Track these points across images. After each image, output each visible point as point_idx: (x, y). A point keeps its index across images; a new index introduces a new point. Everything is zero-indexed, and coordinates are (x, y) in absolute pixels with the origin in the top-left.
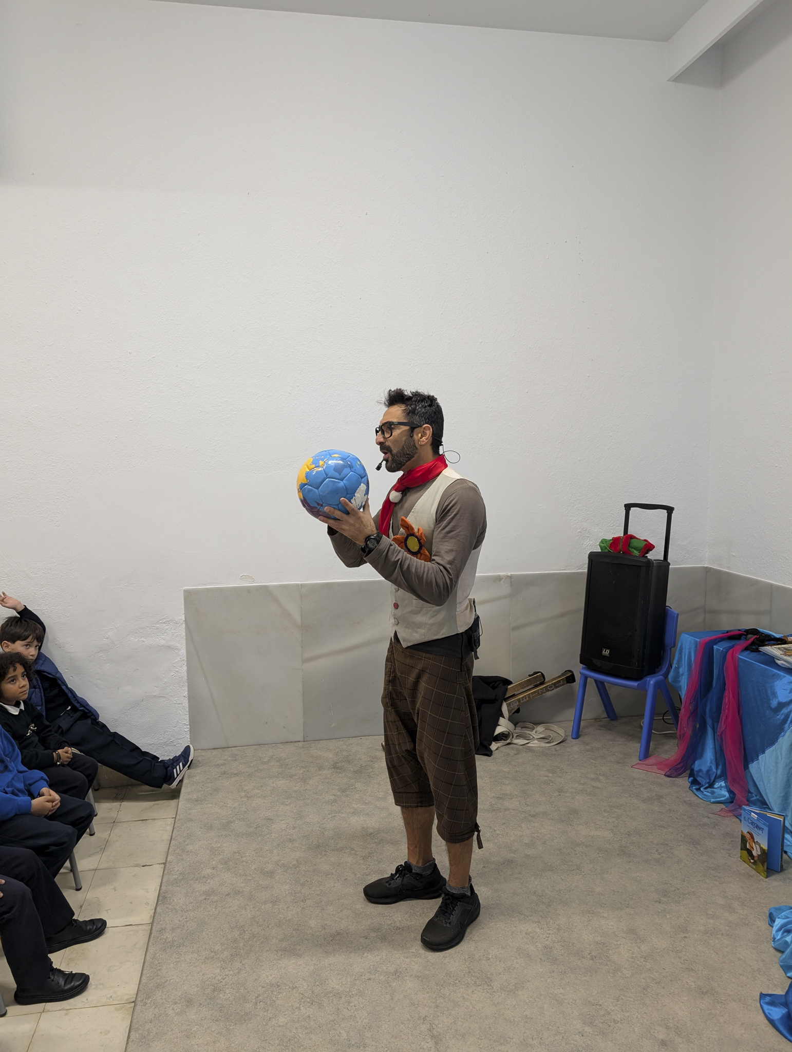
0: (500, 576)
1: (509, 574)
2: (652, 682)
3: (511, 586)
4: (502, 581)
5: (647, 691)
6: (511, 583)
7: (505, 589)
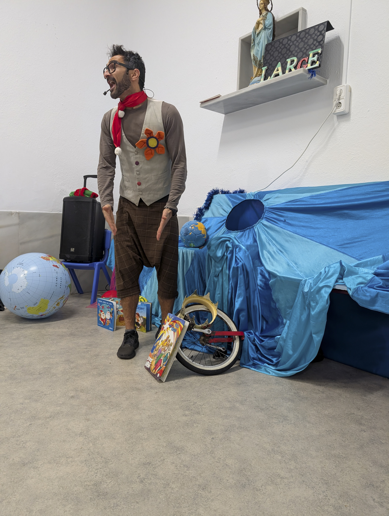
0: (11, 212)
1: (18, 211)
2: (97, 264)
3: (19, 219)
4: (13, 215)
5: (94, 269)
6: (19, 216)
7: (15, 220)
